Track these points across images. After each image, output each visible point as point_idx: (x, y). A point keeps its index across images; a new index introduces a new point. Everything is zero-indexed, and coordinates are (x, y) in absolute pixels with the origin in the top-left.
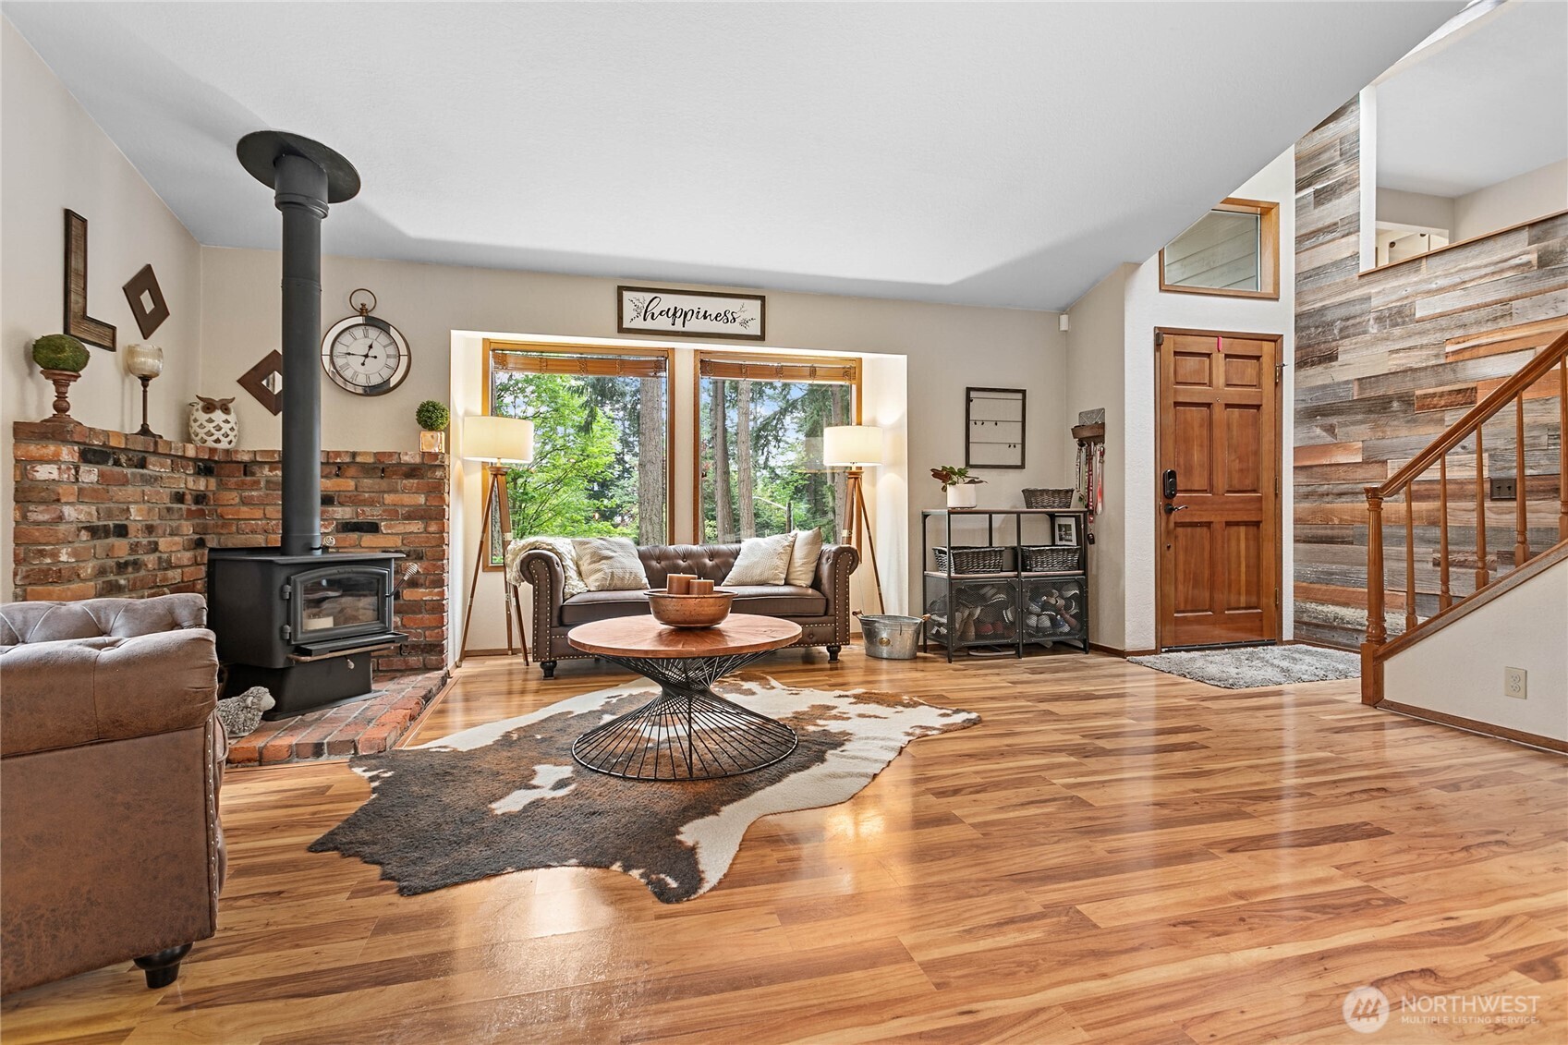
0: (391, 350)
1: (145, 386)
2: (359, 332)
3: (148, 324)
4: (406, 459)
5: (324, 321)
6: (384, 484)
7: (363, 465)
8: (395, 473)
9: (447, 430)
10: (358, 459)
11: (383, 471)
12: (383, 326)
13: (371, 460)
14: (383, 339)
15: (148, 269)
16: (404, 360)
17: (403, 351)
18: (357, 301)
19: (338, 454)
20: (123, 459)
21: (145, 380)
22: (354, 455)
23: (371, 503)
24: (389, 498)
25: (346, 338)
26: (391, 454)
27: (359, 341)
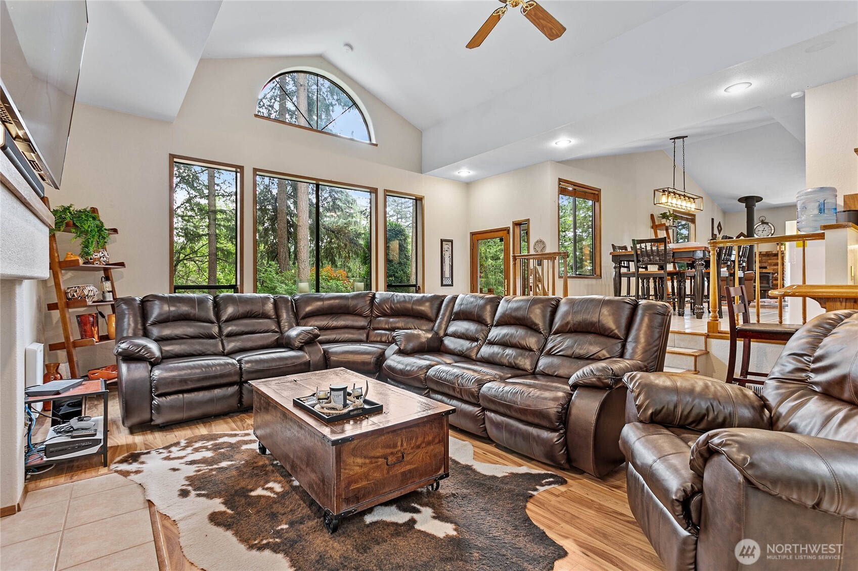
0: (770, 228)
2: (761, 226)
4: (774, 252)
5: (755, 223)
6: (768, 258)
8: (771, 255)
11: (768, 255)
12: (767, 223)
14: (767, 226)
15: (720, 222)
18: (761, 219)
23: (765, 262)
24: (769, 261)
25: (758, 227)
26: (770, 252)
27: (761, 228)
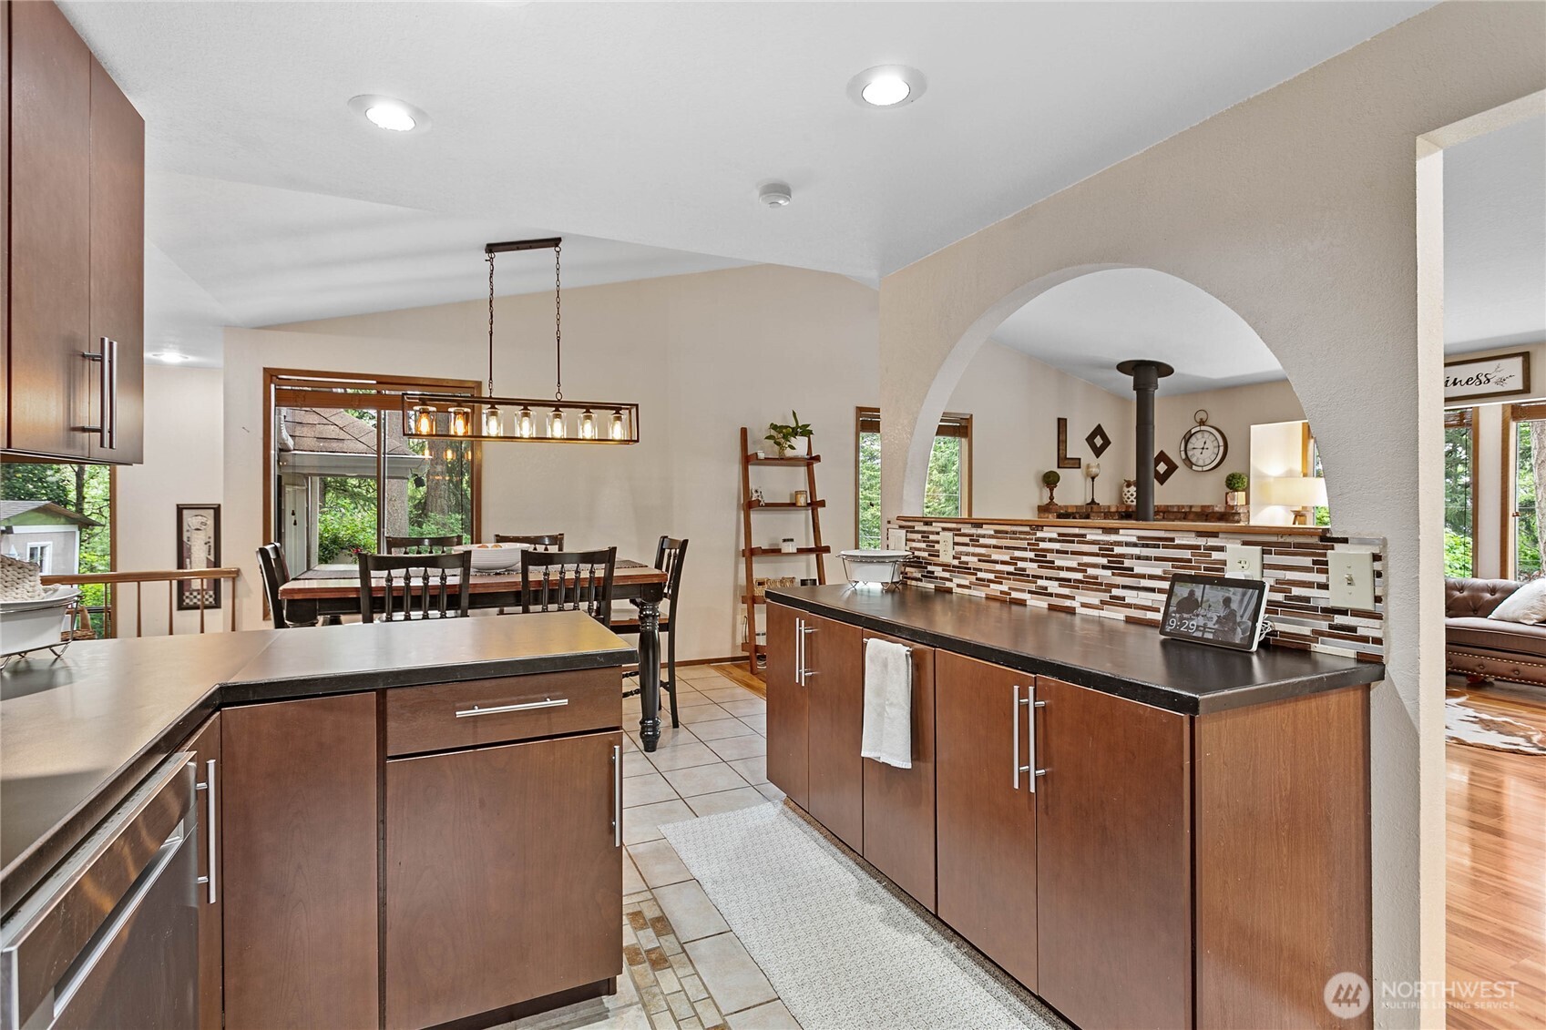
0: (1216, 443)
1: (1093, 481)
3: (1098, 452)
4: (1217, 509)
7: (1196, 513)
8: (1213, 517)
9: (1247, 490)
10: (1193, 510)
11: (1207, 516)
12: (1210, 430)
13: (1199, 510)
14: (1212, 437)
15: (1099, 426)
16: (1222, 449)
17: (1221, 443)
18: (1198, 417)
19: (1183, 507)
20: (1077, 516)
21: (1093, 479)
22: (1191, 507)
26: (1209, 506)
27: (1199, 440)
